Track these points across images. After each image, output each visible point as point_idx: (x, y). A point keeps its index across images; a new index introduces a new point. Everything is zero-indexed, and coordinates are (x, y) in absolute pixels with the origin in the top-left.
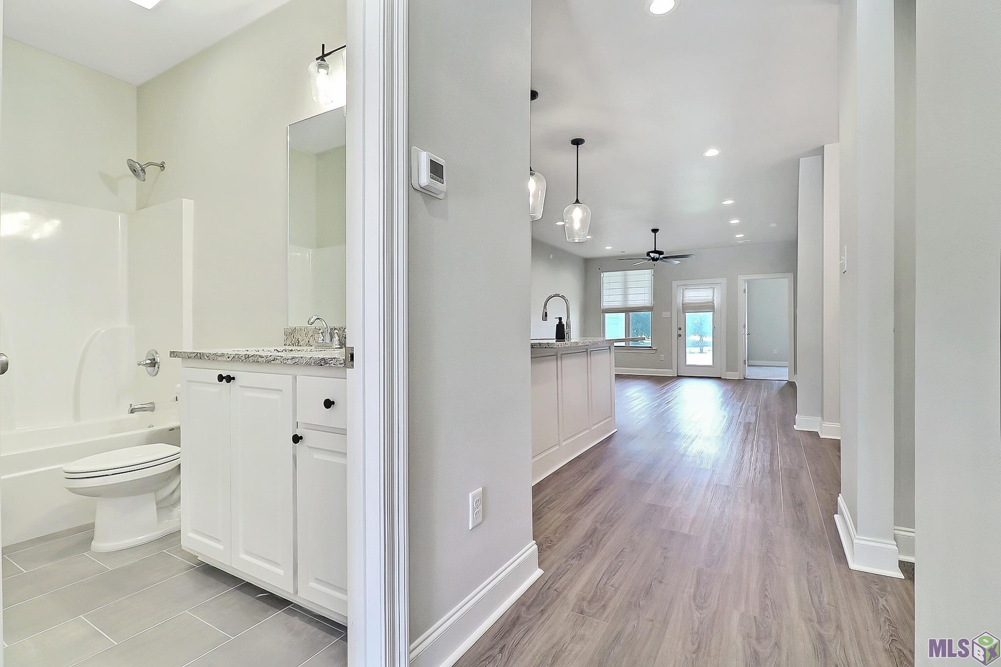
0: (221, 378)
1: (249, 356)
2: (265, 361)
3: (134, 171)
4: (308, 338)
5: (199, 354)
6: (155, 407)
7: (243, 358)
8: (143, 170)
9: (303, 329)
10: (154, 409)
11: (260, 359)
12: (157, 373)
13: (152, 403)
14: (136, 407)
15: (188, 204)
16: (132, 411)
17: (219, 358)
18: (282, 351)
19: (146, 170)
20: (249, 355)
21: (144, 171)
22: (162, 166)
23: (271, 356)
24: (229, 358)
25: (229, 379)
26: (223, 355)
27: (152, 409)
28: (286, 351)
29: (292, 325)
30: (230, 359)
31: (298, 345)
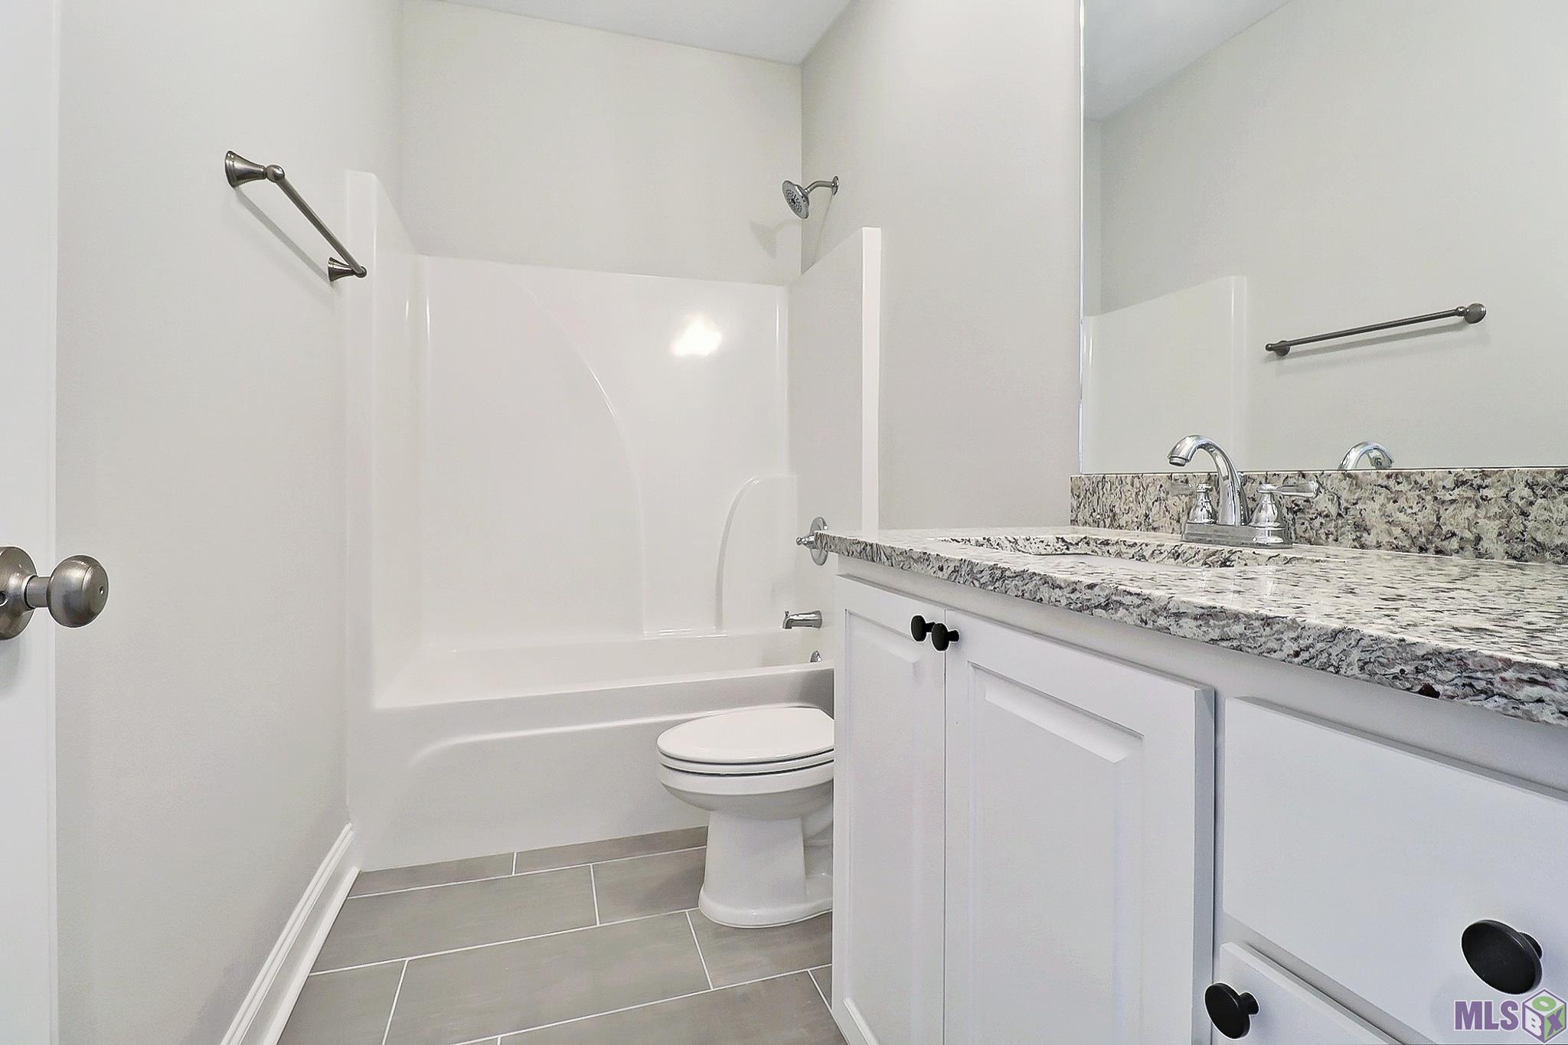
0: (920, 628)
1: (1007, 573)
2: (1064, 602)
3: (792, 202)
4: (1144, 506)
5: (869, 548)
6: (821, 620)
7: (986, 578)
8: (805, 197)
9: (1129, 480)
10: (821, 623)
11: (1045, 592)
12: (825, 560)
13: (817, 613)
14: (795, 618)
15: (872, 239)
16: (789, 624)
17: (916, 567)
18: (1077, 544)
19: (810, 196)
20: (1004, 570)
21: (807, 198)
22: (834, 186)
23: (1091, 587)
24: (941, 569)
25: (945, 638)
26: (925, 558)
27: (818, 624)
28: (1088, 543)
29: (1089, 466)
30: (946, 572)
31: (1111, 526)
